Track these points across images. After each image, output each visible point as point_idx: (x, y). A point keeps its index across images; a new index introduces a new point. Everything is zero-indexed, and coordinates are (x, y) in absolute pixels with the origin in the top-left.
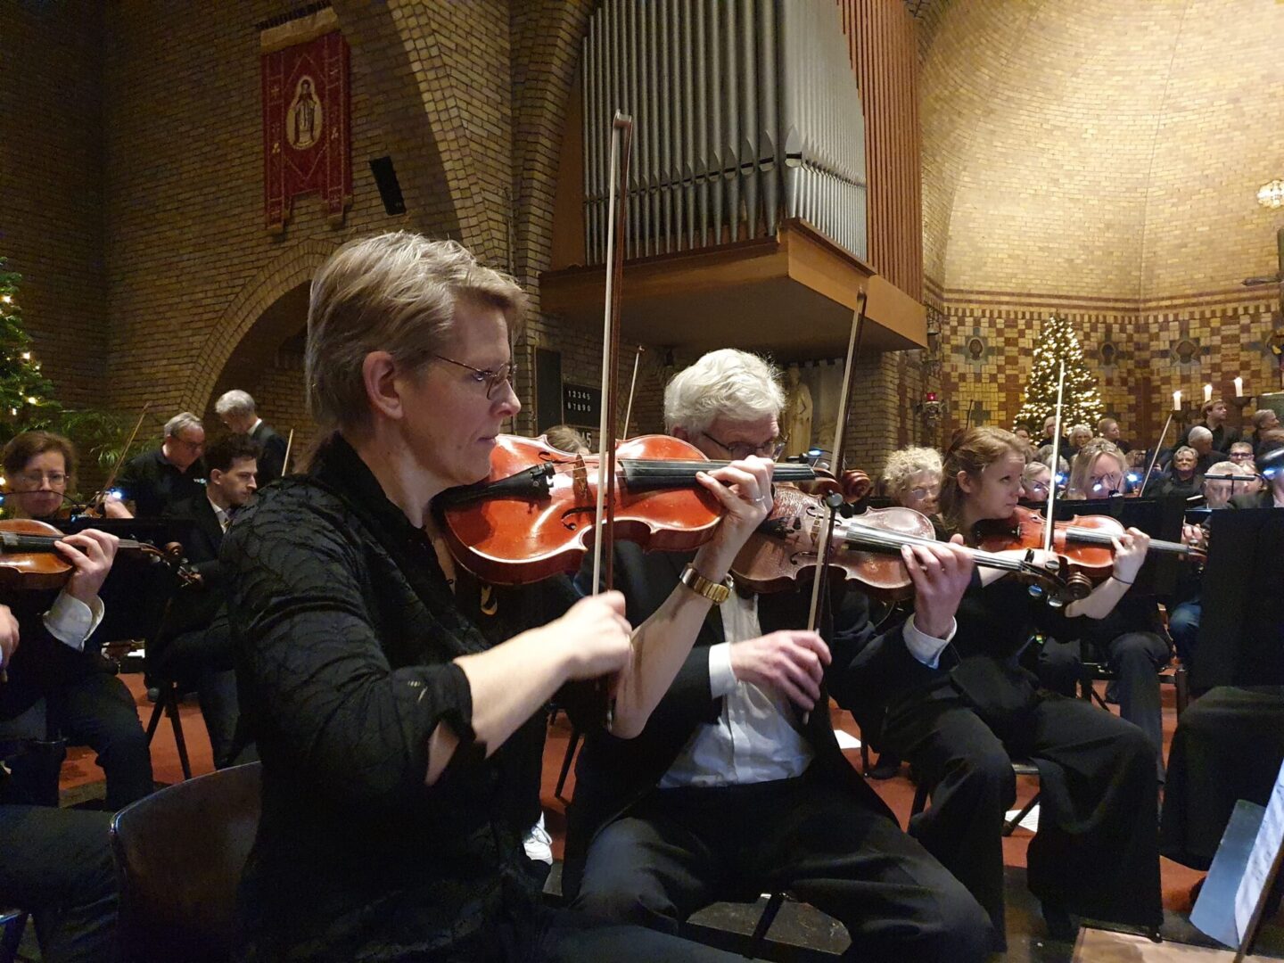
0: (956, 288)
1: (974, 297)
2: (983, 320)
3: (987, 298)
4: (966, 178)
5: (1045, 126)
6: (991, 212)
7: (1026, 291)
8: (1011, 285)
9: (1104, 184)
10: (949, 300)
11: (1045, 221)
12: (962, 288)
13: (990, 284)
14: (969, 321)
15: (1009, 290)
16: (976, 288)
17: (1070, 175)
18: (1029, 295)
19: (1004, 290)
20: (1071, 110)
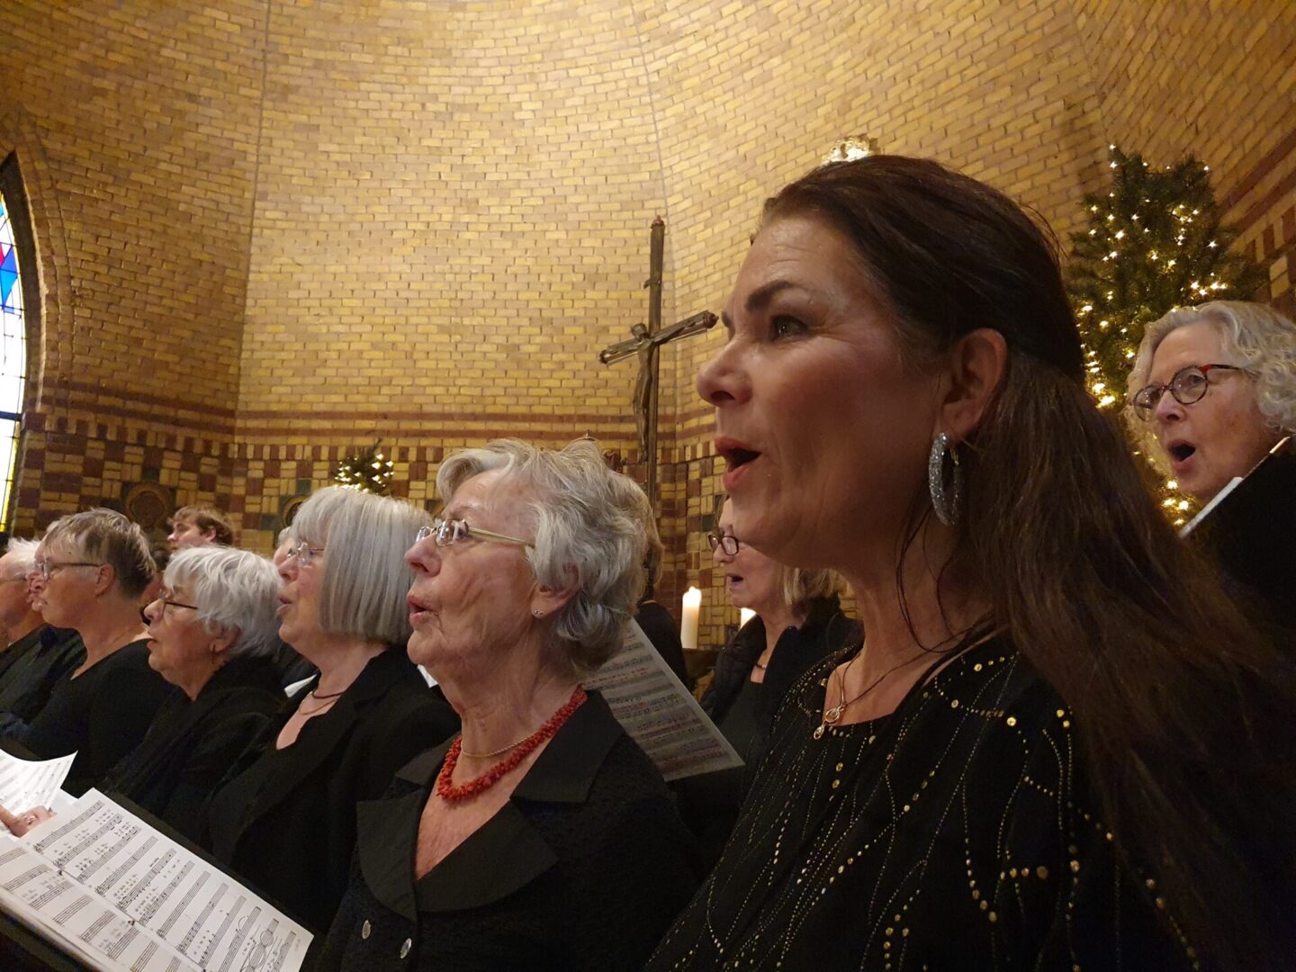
0: (262, 408)
1: (300, 424)
2: (317, 466)
3: (327, 424)
4: (268, 213)
5: (431, 107)
6: (332, 269)
7: (410, 408)
8: (380, 399)
9: (573, 199)
10: (245, 431)
11: (450, 277)
12: (274, 407)
13: (335, 398)
14: (289, 468)
15: (374, 408)
16: (304, 408)
17: (500, 190)
18: (421, 416)
19: (362, 408)
20: (476, 72)
